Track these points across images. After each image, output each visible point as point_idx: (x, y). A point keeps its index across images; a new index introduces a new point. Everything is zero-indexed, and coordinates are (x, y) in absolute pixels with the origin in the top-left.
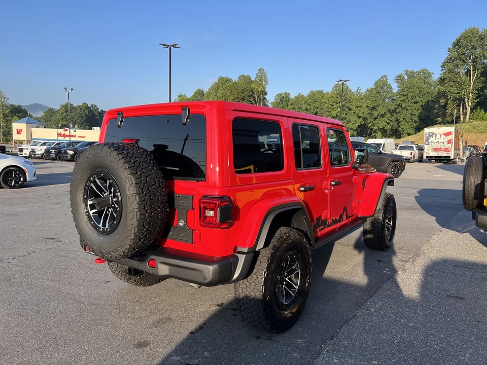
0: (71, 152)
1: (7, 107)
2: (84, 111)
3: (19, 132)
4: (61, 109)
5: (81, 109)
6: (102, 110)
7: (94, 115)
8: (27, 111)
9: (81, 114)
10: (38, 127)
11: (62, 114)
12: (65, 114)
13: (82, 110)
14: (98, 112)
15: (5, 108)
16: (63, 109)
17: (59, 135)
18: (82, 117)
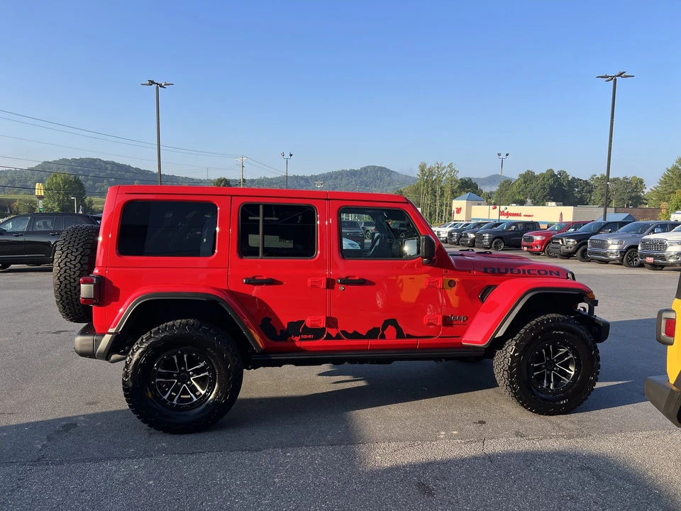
0: (472, 236)
1: (456, 181)
2: (548, 180)
3: (459, 210)
4: (519, 179)
5: (544, 178)
6: (574, 178)
7: (561, 185)
8: (477, 185)
9: (544, 185)
10: (479, 204)
11: (520, 185)
12: (523, 185)
13: (546, 179)
14: (568, 181)
15: (454, 183)
16: (522, 179)
17: (501, 213)
18: (544, 188)
